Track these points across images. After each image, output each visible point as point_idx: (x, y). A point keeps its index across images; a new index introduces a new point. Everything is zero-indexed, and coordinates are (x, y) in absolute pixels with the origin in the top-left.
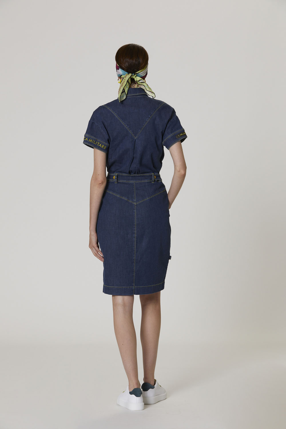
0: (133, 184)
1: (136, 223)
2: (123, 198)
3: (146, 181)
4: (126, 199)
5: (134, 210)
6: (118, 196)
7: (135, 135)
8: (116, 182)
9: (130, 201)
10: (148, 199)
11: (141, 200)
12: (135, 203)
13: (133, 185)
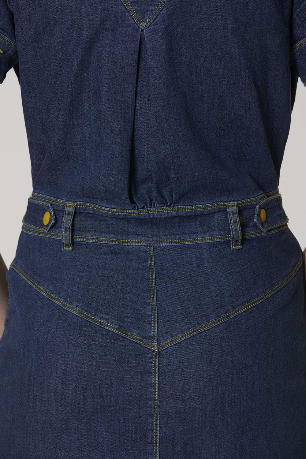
0: (146, 251)
1: (157, 434)
2: (99, 321)
3: (206, 239)
4: (112, 327)
5: (150, 374)
6: (75, 311)
7: (143, 14)
8: (67, 246)
9: (133, 337)
10: (214, 322)
11: (182, 332)
12: (155, 344)
13: (146, 261)
